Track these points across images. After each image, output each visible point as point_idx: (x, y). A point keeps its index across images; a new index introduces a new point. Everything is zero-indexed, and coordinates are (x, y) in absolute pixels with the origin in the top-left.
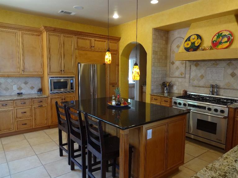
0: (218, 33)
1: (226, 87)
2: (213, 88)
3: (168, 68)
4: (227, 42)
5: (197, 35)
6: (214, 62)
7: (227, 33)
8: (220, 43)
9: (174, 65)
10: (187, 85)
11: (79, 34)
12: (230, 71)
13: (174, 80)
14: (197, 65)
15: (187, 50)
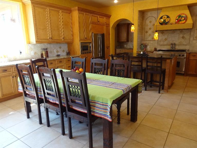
0: (179, 15)
1: (179, 44)
2: (172, 45)
3: (143, 35)
4: (184, 20)
5: (167, 15)
6: (173, 31)
7: (184, 15)
8: (180, 20)
9: (148, 33)
10: (156, 45)
11: (93, 13)
12: (181, 36)
13: (147, 42)
14: (162, 33)
15: (161, 24)
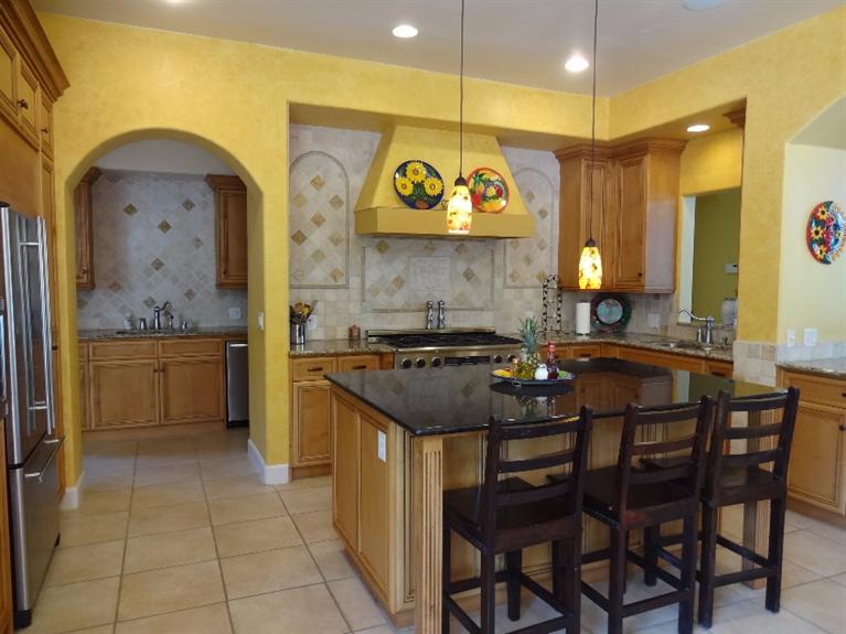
0: (476, 172)
1: (457, 306)
4: (497, 197)
9: (304, 245)
12: (461, 267)
14: (382, 249)
